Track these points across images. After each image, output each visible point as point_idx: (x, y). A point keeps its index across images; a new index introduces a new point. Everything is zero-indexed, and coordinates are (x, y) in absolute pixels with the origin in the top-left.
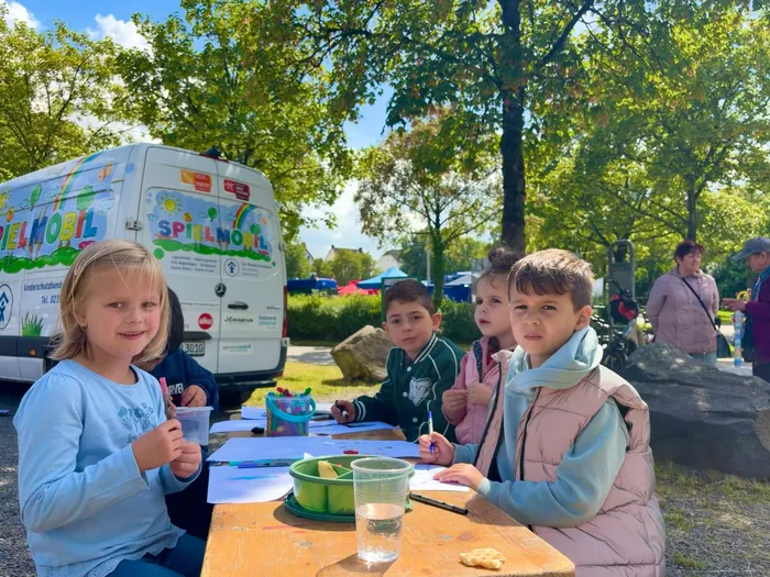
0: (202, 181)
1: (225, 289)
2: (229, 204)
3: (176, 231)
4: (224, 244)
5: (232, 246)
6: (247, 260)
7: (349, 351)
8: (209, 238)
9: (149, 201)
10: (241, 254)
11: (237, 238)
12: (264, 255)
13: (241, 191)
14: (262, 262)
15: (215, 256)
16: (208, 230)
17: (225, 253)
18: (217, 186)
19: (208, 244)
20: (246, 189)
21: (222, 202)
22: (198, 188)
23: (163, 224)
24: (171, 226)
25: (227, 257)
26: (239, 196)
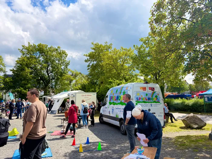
0: (144, 89)
1: (150, 110)
2: (150, 92)
3: (140, 99)
4: (149, 101)
5: (151, 101)
6: (154, 103)
7: (185, 120)
8: (146, 100)
9: (134, 94)
10: (153, 102)
11: (152, 99)
12: (159, 102)
13: (153, 89)
14: (158, 103)
15: (148, 103)
16: (146, 98)
17: (149, 103)
18: (147, 89)
19: (146, 101)
20: (154, 88)
21: (149, 92)
22: (143, 90)
23: (137, 98)
24: (138, 98)
25: (150, 103)
26: (152, 90)
